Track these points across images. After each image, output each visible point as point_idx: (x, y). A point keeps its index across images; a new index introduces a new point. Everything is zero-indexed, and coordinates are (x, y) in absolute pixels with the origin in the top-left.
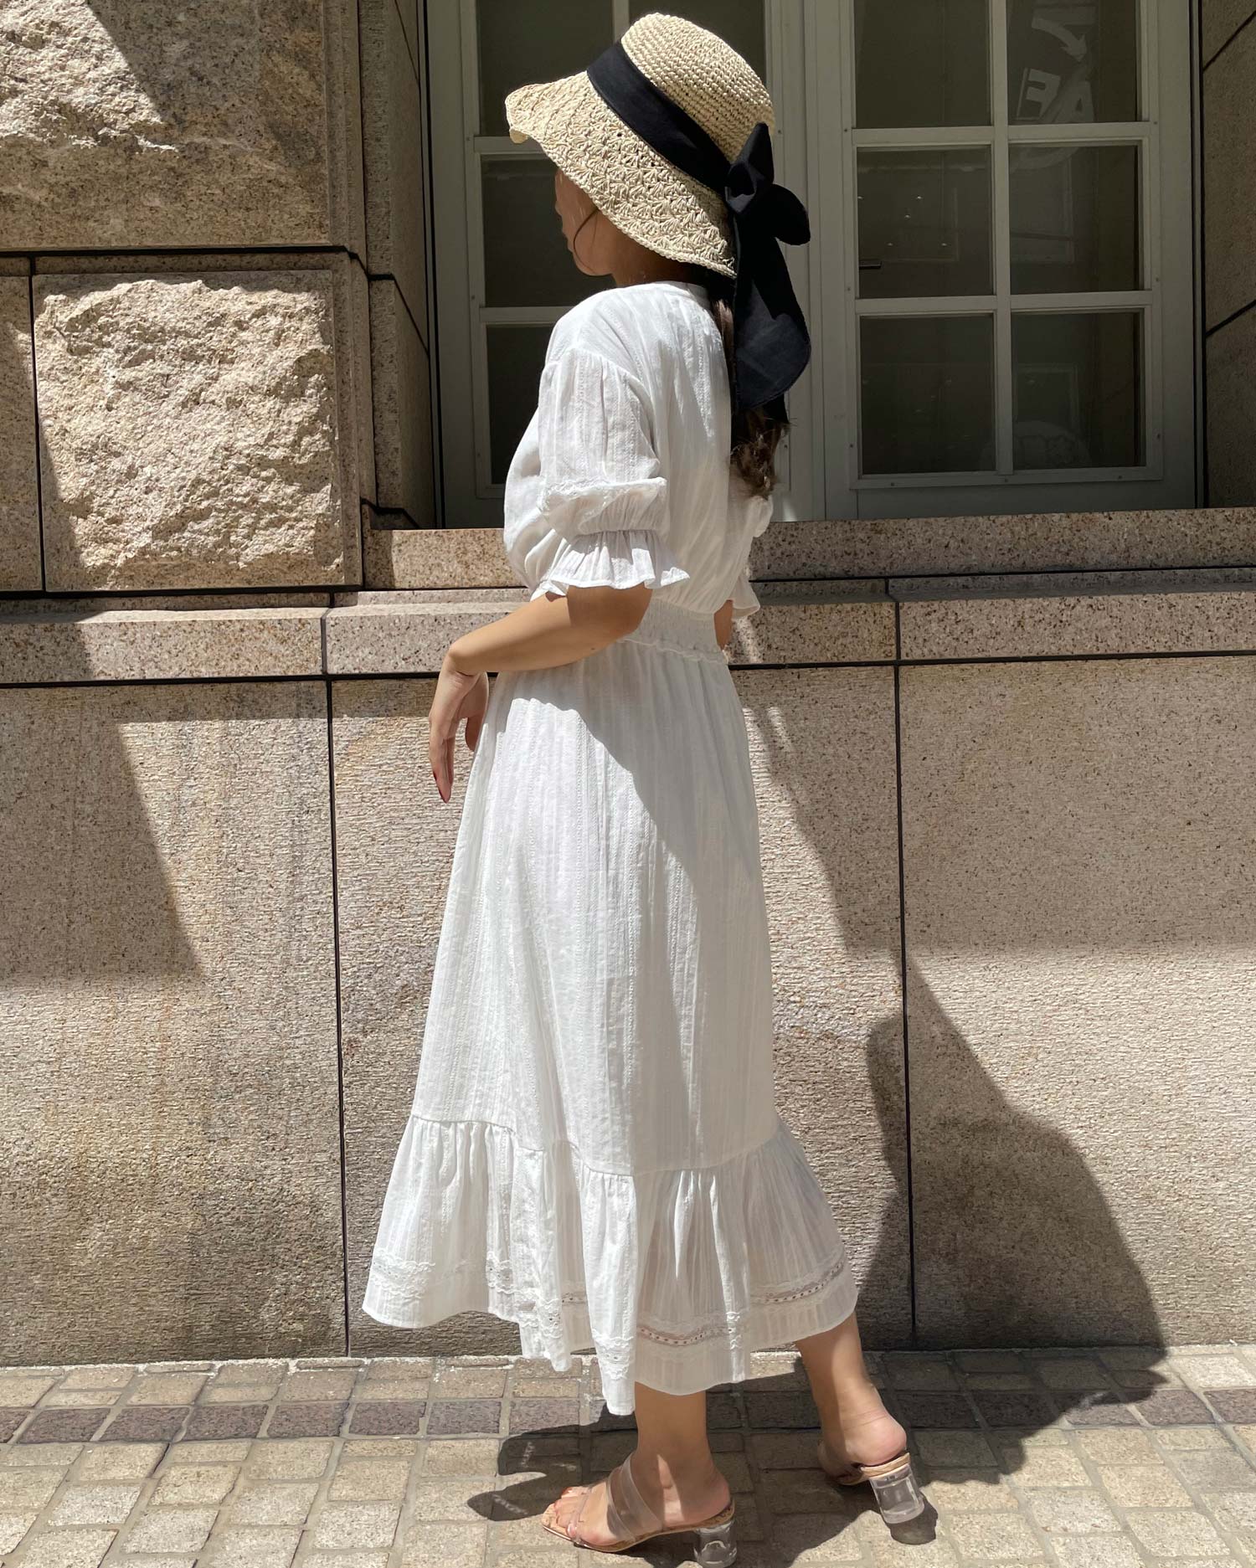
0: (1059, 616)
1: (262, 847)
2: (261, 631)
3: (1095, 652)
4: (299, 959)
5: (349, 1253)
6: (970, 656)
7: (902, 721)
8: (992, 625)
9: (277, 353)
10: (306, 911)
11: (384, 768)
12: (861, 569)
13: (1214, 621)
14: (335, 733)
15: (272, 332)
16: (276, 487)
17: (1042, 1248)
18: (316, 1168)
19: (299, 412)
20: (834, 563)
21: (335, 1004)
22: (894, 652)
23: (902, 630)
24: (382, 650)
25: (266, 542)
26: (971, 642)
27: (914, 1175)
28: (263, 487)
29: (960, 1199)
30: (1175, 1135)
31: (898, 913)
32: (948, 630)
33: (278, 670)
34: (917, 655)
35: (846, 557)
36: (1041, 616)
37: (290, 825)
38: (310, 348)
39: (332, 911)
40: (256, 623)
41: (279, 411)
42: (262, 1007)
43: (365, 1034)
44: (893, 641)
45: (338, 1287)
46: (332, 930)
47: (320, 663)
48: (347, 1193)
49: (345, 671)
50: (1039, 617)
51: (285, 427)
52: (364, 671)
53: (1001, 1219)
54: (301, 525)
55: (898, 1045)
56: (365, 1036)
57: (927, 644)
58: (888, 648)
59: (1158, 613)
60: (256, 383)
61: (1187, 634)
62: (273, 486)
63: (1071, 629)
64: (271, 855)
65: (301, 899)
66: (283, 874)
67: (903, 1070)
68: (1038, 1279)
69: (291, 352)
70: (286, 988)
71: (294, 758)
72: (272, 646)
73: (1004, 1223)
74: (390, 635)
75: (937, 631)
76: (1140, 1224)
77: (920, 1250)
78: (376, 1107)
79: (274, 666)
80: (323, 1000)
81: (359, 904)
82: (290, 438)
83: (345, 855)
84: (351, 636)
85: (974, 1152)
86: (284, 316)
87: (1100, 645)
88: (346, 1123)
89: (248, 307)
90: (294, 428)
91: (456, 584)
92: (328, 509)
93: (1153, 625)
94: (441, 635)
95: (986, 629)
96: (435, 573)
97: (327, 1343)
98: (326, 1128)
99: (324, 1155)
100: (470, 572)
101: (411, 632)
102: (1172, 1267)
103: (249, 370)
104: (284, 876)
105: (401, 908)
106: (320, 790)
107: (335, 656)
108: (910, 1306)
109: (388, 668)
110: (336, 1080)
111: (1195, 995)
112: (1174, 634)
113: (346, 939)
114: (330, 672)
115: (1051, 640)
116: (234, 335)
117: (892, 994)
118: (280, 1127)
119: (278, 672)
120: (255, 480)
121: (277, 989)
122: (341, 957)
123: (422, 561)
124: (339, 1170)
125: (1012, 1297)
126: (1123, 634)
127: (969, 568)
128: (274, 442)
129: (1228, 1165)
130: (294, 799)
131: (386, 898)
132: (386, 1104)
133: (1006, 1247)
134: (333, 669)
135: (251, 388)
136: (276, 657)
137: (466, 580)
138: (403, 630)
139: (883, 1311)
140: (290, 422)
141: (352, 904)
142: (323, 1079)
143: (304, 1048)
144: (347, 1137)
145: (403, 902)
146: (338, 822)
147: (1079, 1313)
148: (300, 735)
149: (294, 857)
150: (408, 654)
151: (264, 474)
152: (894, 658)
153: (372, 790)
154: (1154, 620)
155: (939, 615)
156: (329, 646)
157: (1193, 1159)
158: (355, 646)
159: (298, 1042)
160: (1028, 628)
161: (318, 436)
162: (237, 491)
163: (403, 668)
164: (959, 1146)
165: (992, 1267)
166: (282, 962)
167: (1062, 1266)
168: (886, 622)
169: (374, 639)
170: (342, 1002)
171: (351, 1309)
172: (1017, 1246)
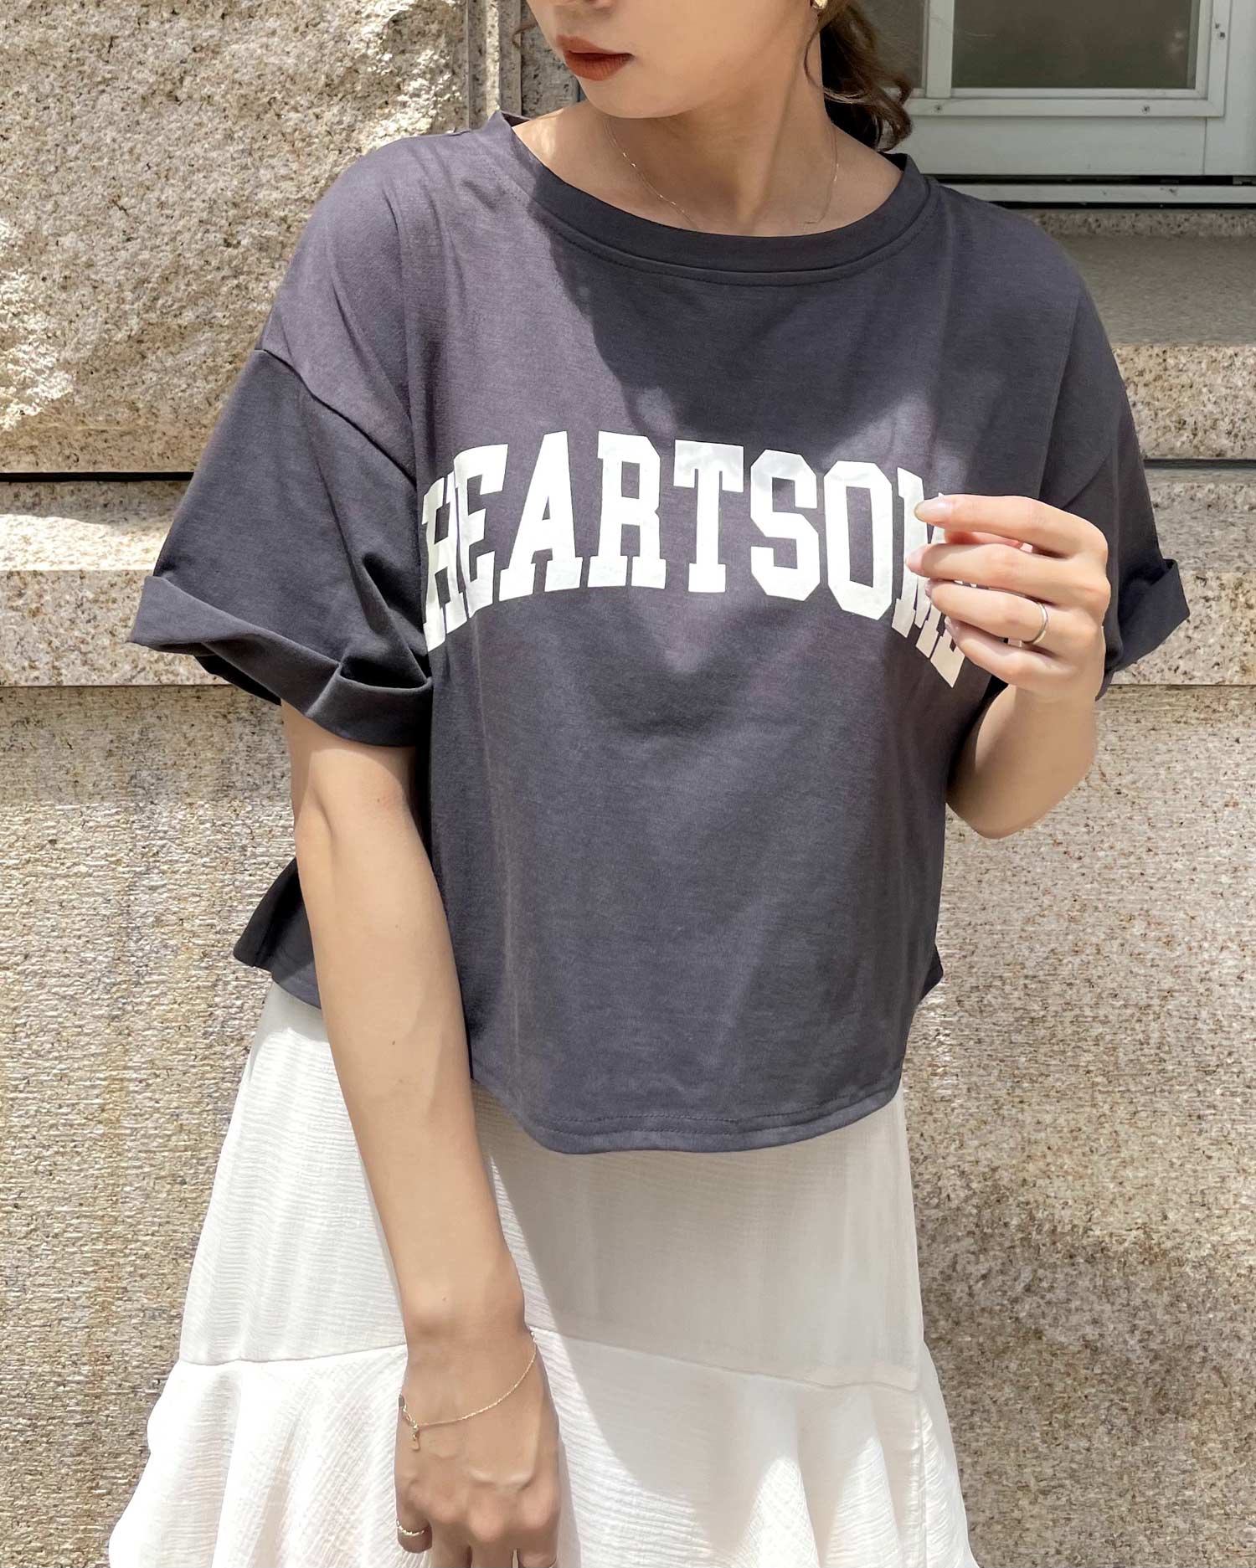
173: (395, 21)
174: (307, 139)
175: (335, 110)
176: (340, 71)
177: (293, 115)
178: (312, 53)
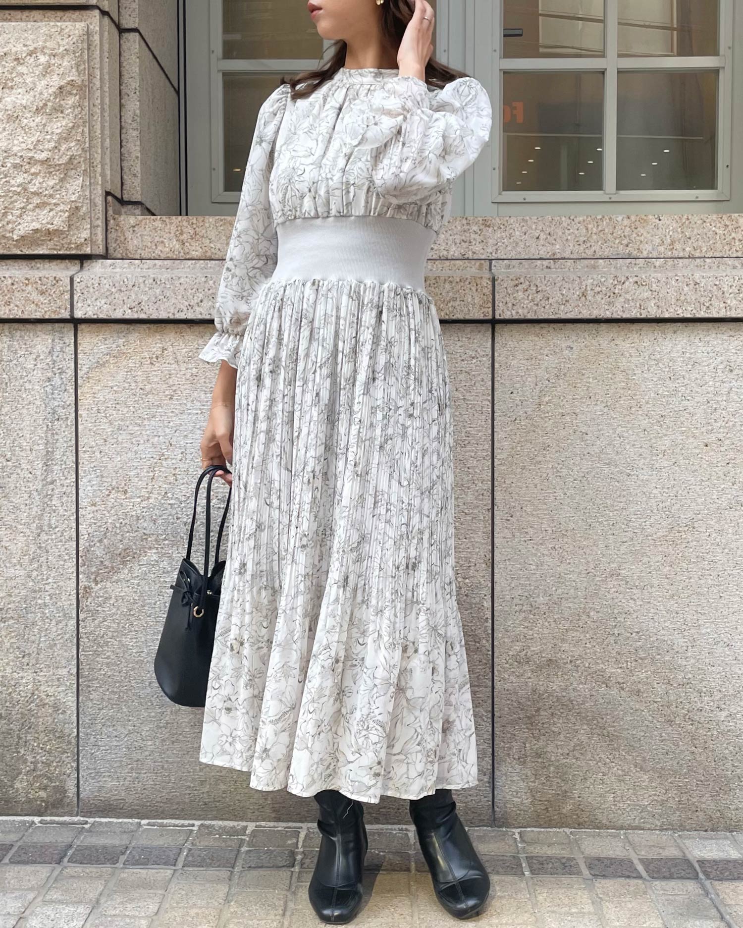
0: (613, 289)
1: (25, 444)
2: (27, 285)
3: (639, 316)
4: (50, 526)
5: (81, 742)
6: (546, 317)
7: (497, 365)
8: (563, 295)
9: (44, 83)
10: (56, 492)
11: (115, 388)
12: (474, 253)
13: (727, 295)
14: (80, 362)
15: (41, 67)
16: (41, 180)
17: (589, 756)
18: (58, 679)
19: (59, 126)
20: (454, 248)
21: (75, 560)
22: (491, 313)
23: (497, 297)
24: (115, 301)
25: (33, 221)
26: (547, 307)
27: (496, 699)
28: (32, 180)
29: (529, 718)
30: (690, 676)
31: (490, 507)
32: (530, 298)
33: (39, 314)
34: (507, 315)
35: (463, 243)
36: (600, 289)
37: (45, 429)
38: (69, 79)
39: (74, 492)
40: (23, 279)
41: (45, 125)
42: (22, 561)
43: (97, 583)
44: (490, 305)
45: (72, 767)
46: (74, 506)
47: (69, 309)
48: (80, 698)
49: (87, 316)
50: (598, 289)
51: (49, 137)
52: (101, 316)
53: (560, 733)
54: (59, 209)
55: (487, 604)
56: (97, 584)
57: (515, 308)
58: (486, 310)
59: (686, 288)
60: (29, 103)
61: (707, 305)
62: (40, 179)
63: (621, 299)
64: (31, 450)
65: (52, 483)
66: (39, 464)
67: (490, 621)
68: (585, 779)
69: (56, 81)
70: (40, 548)
71: (49, 380)
72: (35, 296)
73: (562, 736)
74: (120, 290)
75: (523, 298)
76: (662, 741)
77: (499, 753)
78: (103, 636)
79: (36, 311)
80: (66, 557)
81: (95, 488)
82: (52, 144)
83: (85, 452)
84: (91, 290)
85: (541, 683)
86: (49, 56)
87: (642, 311)
88: (81, 647)
89: (25, 49)
90: (55, 137)
91: (175, 257)
92: (79, 197)
93: (682, 298)
94: (158, 291)
95: (559, 297)
96: (160, 248)
97: (63, 807)
98: (66, 651)
99: (64, 670)
100: (186, 249)
101: (136, 289)
102: (686, 774)
103: (23, 95)
104: (40, 466)
105: (125, 492)
106: (68, 403)
107: (80, 305)
108: (491, 795)
109: (118, 315)
110: (74, 615)
111: (707, 573)
112: (697, 304)
113: (84, 513)
114: (76, 316)
115: (607, 307)
116: (14, 68)
117: (484, 565)
118: (33, 649)
119: (38, 315)
120: (26, 175)
121: (33, 548)
122: (80, 526)
123: (150, 239)
124: (75, 682)
125: (566, 792)
126: (659, 304)
127: (554, 254)
128: (41, 147)
129: (729, 700)
130: (49, 410)
131: (114, 483)
132: (110, 634)
133: (562, 755)
134: (78, 314)
135: (25, 107)
136: (37, 305)
137: (182, 254)
138: (130, 287)
139: (470, 798)
140: (53, 133)
141: (89, 488)
142: (65, 615)
143: (52, 591)
144: (81, 658)
145: (126, 488)
146: (80, 427)
147: (615, 805)
148: (54, 362)
149: (48, 452)
150: (133, 305)
151: (33, 170)
152: (490, 317)
153: (106, 405)
154: (683, 293)
155: (524, 286)
156: (76, 298)
157: (703, 694)
158: (94, 298)
159: (48, 588)
160: (589, 298)
161: (73, 144)
162: (13, 182)
163: (129, 315)
164: (530, 678)
165: (552, 769)
166: (37, 528)
167: (603, 769)
168: (485, 291)
169: (108, 293)
170: (80, 560)
171: (81, 782)
172: (571, 754)
173: (60, 88)
174: (30, 129)
175: (39, 118)
176: (41, 105)
177: (25, 120)
178: (32, 99)
